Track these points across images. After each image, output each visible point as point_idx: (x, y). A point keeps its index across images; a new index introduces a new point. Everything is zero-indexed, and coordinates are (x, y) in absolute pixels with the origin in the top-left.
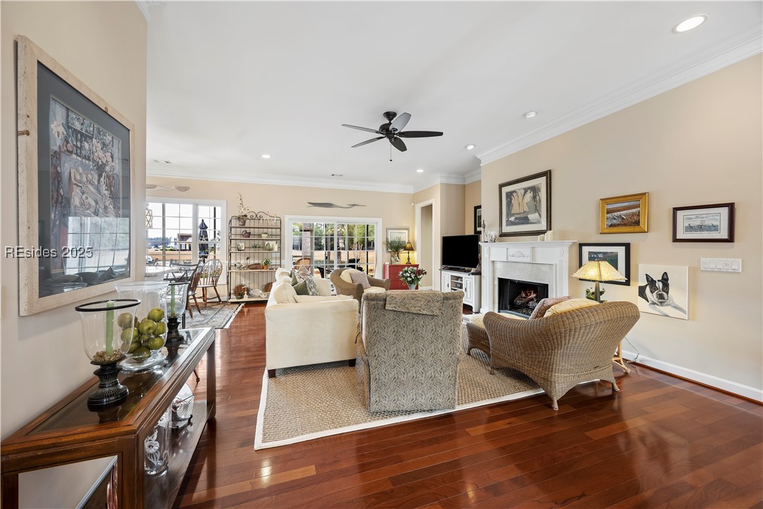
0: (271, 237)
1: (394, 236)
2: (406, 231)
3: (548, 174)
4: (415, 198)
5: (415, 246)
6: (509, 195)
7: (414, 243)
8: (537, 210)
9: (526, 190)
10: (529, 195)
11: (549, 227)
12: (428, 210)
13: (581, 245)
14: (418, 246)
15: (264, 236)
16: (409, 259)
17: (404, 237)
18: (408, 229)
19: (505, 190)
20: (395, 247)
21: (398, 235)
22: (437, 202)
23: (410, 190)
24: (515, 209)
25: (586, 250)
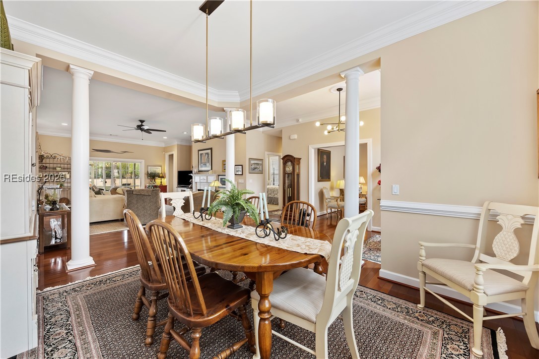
0: (64, 169)
1: (152, 170)
2: (160, 168)
3: (211, 149)
4: (165, 150)
5: (165, 175)
6: (201, 154)
7: (165, 174)
8: (209, 162)
9: (206, 153)
10: (207, 156)
11: (212, 169)
12: (171, 156)
13: (219, 176)
14: (167, 176)
15: (58, 169)
16: (161, 182)
17: (158, 170)
18: (161, 166)
19: (200, 152)
20: (152, 176)
21: (155, 169)
22: (175, 153)
23: (163, 145)
24: (203, 161)
25: (220, 177)
